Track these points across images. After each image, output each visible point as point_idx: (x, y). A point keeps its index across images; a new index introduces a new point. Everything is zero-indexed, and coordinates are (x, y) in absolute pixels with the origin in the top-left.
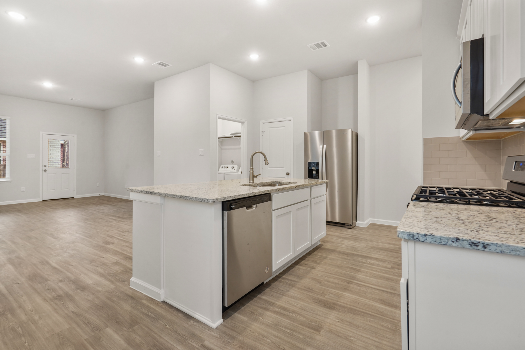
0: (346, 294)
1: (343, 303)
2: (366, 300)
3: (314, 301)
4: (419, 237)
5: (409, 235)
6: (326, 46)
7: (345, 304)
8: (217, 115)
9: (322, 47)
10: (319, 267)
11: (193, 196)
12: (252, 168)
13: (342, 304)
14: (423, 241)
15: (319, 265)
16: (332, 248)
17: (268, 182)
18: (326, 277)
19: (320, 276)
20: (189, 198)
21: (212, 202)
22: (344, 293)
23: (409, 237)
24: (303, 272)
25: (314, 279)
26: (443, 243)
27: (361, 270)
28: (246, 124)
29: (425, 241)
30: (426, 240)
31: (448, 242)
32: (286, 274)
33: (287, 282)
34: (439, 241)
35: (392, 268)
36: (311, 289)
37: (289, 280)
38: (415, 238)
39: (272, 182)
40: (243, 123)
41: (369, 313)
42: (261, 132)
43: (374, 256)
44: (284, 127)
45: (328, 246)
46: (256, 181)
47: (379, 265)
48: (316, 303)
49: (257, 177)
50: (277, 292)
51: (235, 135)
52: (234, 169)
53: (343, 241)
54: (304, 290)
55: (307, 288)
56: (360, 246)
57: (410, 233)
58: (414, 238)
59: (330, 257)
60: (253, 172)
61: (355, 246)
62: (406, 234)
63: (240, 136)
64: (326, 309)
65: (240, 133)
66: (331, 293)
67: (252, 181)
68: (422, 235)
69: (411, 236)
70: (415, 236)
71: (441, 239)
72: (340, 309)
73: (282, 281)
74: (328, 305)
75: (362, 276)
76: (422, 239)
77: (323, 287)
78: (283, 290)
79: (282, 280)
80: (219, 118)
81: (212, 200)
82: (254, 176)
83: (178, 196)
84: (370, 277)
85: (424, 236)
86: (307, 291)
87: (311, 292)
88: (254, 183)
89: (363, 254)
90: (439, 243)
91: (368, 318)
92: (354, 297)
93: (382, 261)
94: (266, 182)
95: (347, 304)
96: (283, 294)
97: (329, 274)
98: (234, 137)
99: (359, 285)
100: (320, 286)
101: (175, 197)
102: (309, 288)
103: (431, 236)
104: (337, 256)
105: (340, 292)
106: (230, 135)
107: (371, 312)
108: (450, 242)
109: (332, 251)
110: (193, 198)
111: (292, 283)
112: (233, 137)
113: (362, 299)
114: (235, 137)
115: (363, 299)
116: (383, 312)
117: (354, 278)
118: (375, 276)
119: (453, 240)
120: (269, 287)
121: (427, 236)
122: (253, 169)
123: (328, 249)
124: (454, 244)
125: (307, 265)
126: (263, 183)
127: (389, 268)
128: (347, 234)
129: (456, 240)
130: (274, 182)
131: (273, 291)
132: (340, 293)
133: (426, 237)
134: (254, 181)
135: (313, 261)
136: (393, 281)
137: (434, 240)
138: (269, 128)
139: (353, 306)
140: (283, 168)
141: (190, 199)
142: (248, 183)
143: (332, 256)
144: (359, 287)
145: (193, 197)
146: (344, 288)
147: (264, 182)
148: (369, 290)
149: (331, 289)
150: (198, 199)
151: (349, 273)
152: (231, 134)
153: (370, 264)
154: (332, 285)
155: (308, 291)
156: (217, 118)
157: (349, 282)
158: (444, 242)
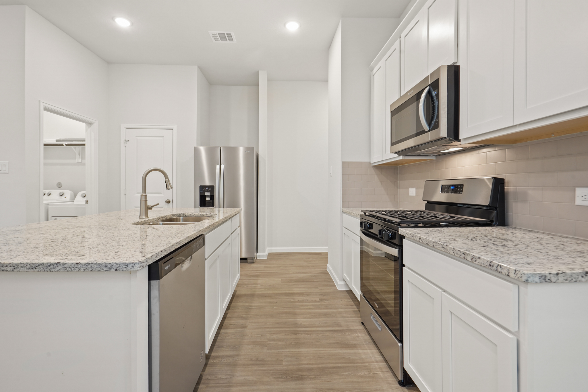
0: (303, 350)
1: (307, 364)
2: (326, 349)
3: (275, 376)
4: (551, 278)
5: (541, 277)
6: (232, 40)
7: (310, 364)
8: (41, 103)
9: (227, 41)
10: (249, 323)
11: (78, 262)
12: (144, 194)
13: (307, 366)
14: (555, 281)
15: (248, 321)
16: (249, 293)
17: (168, 215)
18: (267, 335)
19: (259, 335)
20: (66, 266)
21: (139, 269)
22: (300, 350)
23: (541, 280)
24: (234, 338)
25: (255, 343)
26: (574, 280)
27: (296, 312)
28: (96, 125)
29: (557, 282)
30: (558, 280)
31: (578, 278)
32: (214, 348)
33: (223, 361)
34: (570, 279)
35: (321, 300)
36: (260, 361)
37: (223, 357)
38: (547, 279)
39: (172, 215)
40: (89, 124)
41: (340, 365)
42: (122, 141)
43: (296, 291)
44: (163, 137)
45: (243, 291)
46: (152, 215)
47: (308, 300)
48: (279, 380)
49: (152, 208)
50: (218, 385)
51: (67, 143)
52: (64, 196)
53: (255, 280)
54: (253, 364)
55: (254, 360)
56: (276, 282)
57: (542, 275)
58: (545, 280)
59: (253, 305)
60: (146, 201)
61: (272, 284)
62: (538, 277)
63: (84, 145)
64: (296, 382)
65: (85, 140)
66: (286, 356)
67: (145, 215)
68: (554, 274)
69: (543, 277)
70: (547, 277)
71: (572, 276)
72: (310, 376)
73: (215, 363)
74: (294, 376)
75: (302, 319)
76: (553, 279)
77: (273, 351)
78: (224, 378)
79: (215, 361)
80: (46, 109)
81: (140, 265)
82: (148, 208)
83: (21, 265)
84: (310, 319)
85: (556, 276)
86: (257, 364)
87: (264, 364)
88: (149, 218)
89: (285, 292)
90: (570, 280)
91: (344, 374)
92: (312, 350)
93: (307, 295)
94: (165, 215)
95: (312, 364)
96: (229, 384)
97: (268, 330)
98: (64, 144)
99: (306, 332)
100: (267, 351)
101: (9, 269)
102: (257, 360)
103: (563, 273)
104: (261, 301)
105: (294, 350)
106: (54, 142)
107: (340, 363)
108: (580, 278)
109: (252, 296)
110: (79, 266)
111: (230, 360)
112: (62, 145)
113: (322, 351)
114: (66, 145)
115: (322, 349)
116: (350, 358)
117: (296, 325)
118: (314, 316)
119: (583, 275)
120: (201, 381)
121: (560, 275)
122: (146, 196)
123: (245, 295)
124: (583, 279)
125: (234, 324)
126: (161, 217)
127: (319, 302)
128: (254, 271)
129: (585, 274)
130: (176, 215)
131: (211, 385)
132: (296, 351)
133: (558, 276)
134: (148, 215)
135: (238, 316)
136: (332, 315)
137: (565, 278)
138: (136, 136)
139: (319, 364)
140: (160, 193)
141: (68, 269)
142: (139, 220)
143: (256, 303)
144: (308, 336)
145: (77, 264)
146: (295, 343)
147: (162, 215)
148: (320, 336)
149: (283, 350)
150: (95, 266)
151: (287, 320)
152: (57, 141)
153: (299, 301)
154: (280, 343)
155: (259, 364)
156: (42, 108)
157: (296, 333)
158: (575, 278)
